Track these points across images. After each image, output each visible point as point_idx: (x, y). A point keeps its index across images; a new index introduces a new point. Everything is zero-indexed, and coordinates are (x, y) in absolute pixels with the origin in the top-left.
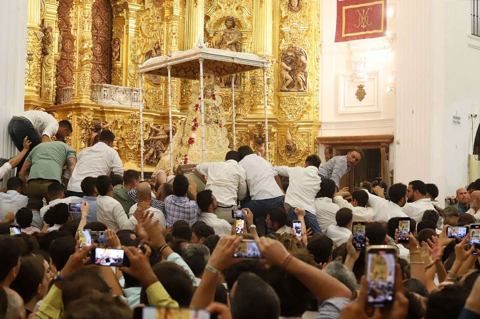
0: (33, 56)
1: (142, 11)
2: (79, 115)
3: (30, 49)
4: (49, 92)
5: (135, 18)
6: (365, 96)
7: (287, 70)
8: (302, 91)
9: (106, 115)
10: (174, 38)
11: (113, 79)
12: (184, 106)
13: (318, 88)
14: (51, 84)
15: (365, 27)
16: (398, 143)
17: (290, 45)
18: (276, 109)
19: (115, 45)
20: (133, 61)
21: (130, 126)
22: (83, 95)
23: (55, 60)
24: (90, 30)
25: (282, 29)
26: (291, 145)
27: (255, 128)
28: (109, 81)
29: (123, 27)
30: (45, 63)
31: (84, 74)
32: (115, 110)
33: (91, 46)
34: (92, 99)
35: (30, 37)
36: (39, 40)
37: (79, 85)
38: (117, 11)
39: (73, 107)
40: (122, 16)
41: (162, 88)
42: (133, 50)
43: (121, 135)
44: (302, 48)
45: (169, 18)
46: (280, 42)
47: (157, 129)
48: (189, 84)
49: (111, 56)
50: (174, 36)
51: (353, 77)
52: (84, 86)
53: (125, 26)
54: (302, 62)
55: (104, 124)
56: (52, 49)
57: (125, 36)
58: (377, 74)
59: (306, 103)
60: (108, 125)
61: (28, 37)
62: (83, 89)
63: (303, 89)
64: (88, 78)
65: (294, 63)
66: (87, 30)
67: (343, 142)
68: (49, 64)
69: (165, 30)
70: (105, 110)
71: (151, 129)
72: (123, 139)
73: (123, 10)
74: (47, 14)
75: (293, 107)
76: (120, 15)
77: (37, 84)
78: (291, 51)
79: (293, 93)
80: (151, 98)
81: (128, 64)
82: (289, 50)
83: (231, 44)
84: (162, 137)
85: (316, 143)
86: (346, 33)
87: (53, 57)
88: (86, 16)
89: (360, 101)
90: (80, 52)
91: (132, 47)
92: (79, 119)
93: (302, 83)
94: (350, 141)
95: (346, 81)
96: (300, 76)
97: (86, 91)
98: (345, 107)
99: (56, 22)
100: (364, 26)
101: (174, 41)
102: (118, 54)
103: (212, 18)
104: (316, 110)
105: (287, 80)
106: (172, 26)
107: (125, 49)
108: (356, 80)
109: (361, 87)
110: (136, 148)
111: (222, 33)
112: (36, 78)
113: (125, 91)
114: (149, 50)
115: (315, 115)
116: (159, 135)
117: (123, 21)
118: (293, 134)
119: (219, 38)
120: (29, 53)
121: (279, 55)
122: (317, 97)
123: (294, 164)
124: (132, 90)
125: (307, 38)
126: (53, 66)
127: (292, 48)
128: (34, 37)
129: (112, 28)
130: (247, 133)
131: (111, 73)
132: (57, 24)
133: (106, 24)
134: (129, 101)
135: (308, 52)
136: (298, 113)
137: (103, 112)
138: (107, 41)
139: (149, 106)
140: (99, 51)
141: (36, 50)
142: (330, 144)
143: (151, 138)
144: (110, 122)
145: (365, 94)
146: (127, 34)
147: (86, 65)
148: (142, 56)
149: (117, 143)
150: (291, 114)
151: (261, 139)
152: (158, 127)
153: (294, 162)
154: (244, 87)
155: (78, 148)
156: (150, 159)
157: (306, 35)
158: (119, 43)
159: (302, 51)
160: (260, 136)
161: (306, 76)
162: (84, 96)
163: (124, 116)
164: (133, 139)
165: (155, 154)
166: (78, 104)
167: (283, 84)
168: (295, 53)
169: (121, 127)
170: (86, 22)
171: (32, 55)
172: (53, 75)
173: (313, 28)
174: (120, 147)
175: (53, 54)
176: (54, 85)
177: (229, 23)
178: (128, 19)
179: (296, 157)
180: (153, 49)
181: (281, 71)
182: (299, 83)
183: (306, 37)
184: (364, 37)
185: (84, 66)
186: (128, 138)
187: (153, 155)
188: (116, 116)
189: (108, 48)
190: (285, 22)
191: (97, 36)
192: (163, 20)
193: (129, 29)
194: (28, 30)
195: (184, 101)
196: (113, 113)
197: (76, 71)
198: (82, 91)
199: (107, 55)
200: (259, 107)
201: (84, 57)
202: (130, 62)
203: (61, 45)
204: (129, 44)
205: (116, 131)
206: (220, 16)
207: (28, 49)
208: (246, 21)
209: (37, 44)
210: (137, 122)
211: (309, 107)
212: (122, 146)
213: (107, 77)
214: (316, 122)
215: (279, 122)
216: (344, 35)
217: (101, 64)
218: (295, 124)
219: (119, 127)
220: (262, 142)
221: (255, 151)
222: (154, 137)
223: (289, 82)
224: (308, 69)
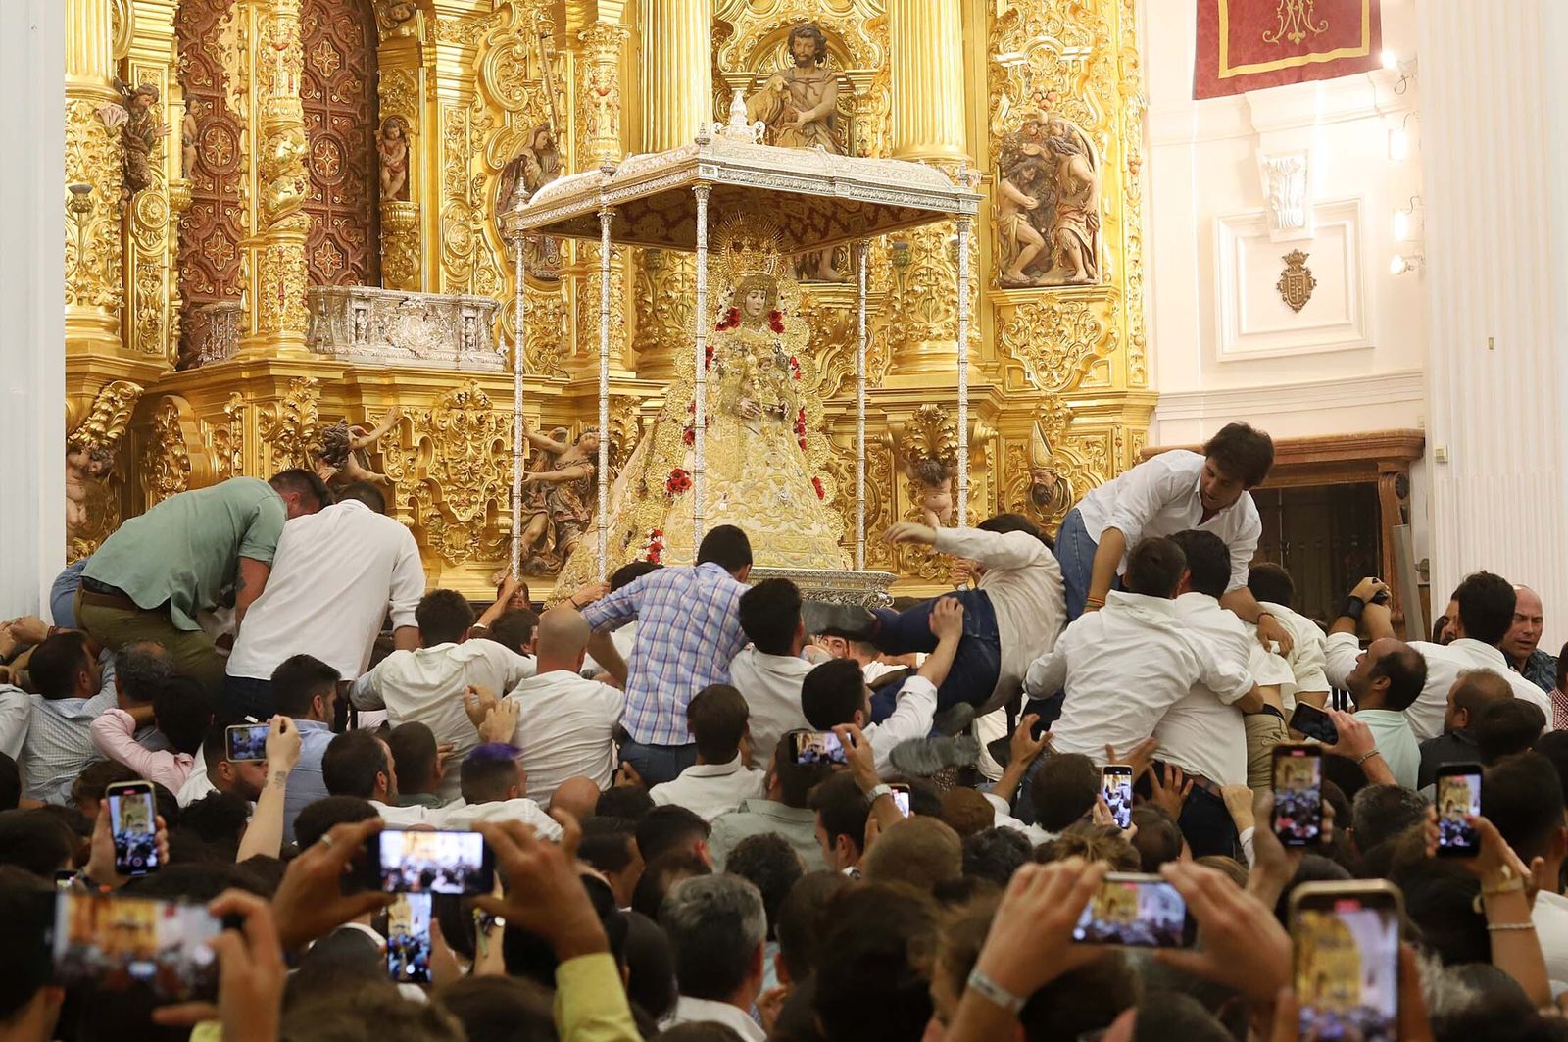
0: (91, 195)
1: (484, 14)
2: (269, 403)
3: (81, 169)
4: (153, 323)
5: (458, 41)
6: (1314, 293)
7: (1022, 208)
8: (1081, 283)
9: (365, 400)
10: (603, 107)
11: (388, 267)
12: (647, 356)
13: (1138, 270)
14: (160, 296)
15: (1302, 40)
16: (1442, 460)
17: (1030, 115)
18: (988, 352)
19: (390, 144)
20: (458, 197)
21: (456, 436)
22: (278, 330)
23: (173, 206)
24: (296, 93)
25: (999, 58)
26: (1050, 481)
27: (913, 425)
28: (374, 275)
29: (416, 75)
30: (137, 220)
31: (281, 255)
32: (399, 380)
33: (302, 149)
34: (313, 343)
35: (78, 125)
36: (110, 136)
37: (263, 296)
38: (393, 20)
39: (245, 375)
40: (412, 36)
41: (567, 292)
42: (457, 157)
43: (423, 470)
44: (1075, 126)
45: (581, 37)
46: (994, 107)
47: (555, 443)
48: (666, 275)
49: (377, 184)
50: (603, 100)
51: (1265, 225)
52: (282, 297)
53: (423, 73)
54: (1076, 176)
55: (359, 434)
56: (161, 166)
57: (425, 108)
58: (1352, 208)
59: (1096, 328)
60: (373, 435)
61: (70, 128)
62: (277, 309)
63: (1082, 275)
64: (297, 267)
65: (1046, 184)
66: (284, 92)
68: (152, 220)
69: (569, 79)
70: (360, 380)
71: (533, 443)
72: (431, 486)
73: (412, 14)
74: (136, 41)
75: (1048, 345)
76: (405, 31)
77: (110, 298)
78: (1034, 139)
79: (1046, 291)
80: (529, 332)
81: (441, 211)
82: (1025, 136)
83: (815, 122)
84: (574, 471)
86: (1232, 64)
87: (165, 195)
88: (279, 41)
89: (1297, 310)
90: (261, 175)
91: (452, 145)
92: (267, 420)
93: (1078, 254)
95: (1241, 243)
96: (1072, 229)
97: (289, 314)
98: (1241, 336)
99: (171, 65)
100: (1297, 37)
101: (604, 120)
102: (403, 174)
103: (739, 30)
104: (1134, 351)
105: (1022, 244)
106: (595, 63)
107: (425, 156)
108: (1276, 236)
109: (1295, 260)
110: (481, 518)
111: (779, 82)
112: (104, 273)
113: (434, 308)
114: (514, 154)
115: (1133, 369)
116: (562, 467)
117: (415, 53)
118: (1053, 443)
119: (770, 100)
120: (75, 183)
121: (992, 154)
122: (1137, 304)
124: (456, 305)
125: (1090, 90)
126: (165, 229)
127: (1036, 128)
128: (92, 124)
129: (376, 81)
130: (886, 445)
131: (378, 245)
132: (175, 74)
133: (352, 68)
134: (448, 347)
135: (1098, 140)
136: (1067, 364)
137: (352, 390)
138: (361, 127)
140: (333, 166)
141: (101, 172)
143: (532, 476)
144: (383, 426)
145: (1311, 284)
146: (433, 99)
147: (286, 222)
148: (490, 179)
149: (412, 502)
150: (1044, 368)
151: (936, 465)
152: (560, 437)
156: (533, 554)
157: (1086, 78)
158: (402, 135)
159: (1075, 135)
160: (934, 455)
161: (1092, 229)
162: (284, 334)
163: (430, 402)
164: (467, 483)
165: (551, 534)
166: (264, 365)
167: (1011, 258)
168: (1049, 146)
169: (424, 441)
170: (280, 63)
171: (86, 191)
172: (168, 260)
173: (1111, 50)
174: (422, 514)
175: (165, 182)
176: (171, 299)
177: (804, 46)
178: (432, 45)
180: (529, 153)
181: (1000, 213)
182: (1067, 255)
183: (1088, 86)
184: (1299, 75)
185: (280, 225)
186: (449, 482)
187: (543, 537)
188: (404, 401)
189: (364, 154)
190: (1009, 35)
191: (322, 113)
192: (560, 44)
193: (440, 82)
194: (71, 100)
195: (648, 336)
196: (393, 390)
197: (251, 244)
198: (274, 315)
199: (363, 179)
200: (925, 347)
201: (277, 190)
202: (445, 204)
203: (192, 150)
204: (442, 136)
205: (405, 457)
206: (770, 20)
207: (73, 170)
208: (863, 34)
209: (106, 151)
210: (481, 421)
211: (1107, 342)
212: (427, 511)
213: (364, 261)
214: (1137, 396)
215: (1002, 401)
216: (1225, 73)
217: (342, 216)
218: (1060, 403)
219: (416, 441)
220: (943, 475)
221: (918, 511)
222: (544, 475)
223: (1030, 252)
224: (1099, 201)
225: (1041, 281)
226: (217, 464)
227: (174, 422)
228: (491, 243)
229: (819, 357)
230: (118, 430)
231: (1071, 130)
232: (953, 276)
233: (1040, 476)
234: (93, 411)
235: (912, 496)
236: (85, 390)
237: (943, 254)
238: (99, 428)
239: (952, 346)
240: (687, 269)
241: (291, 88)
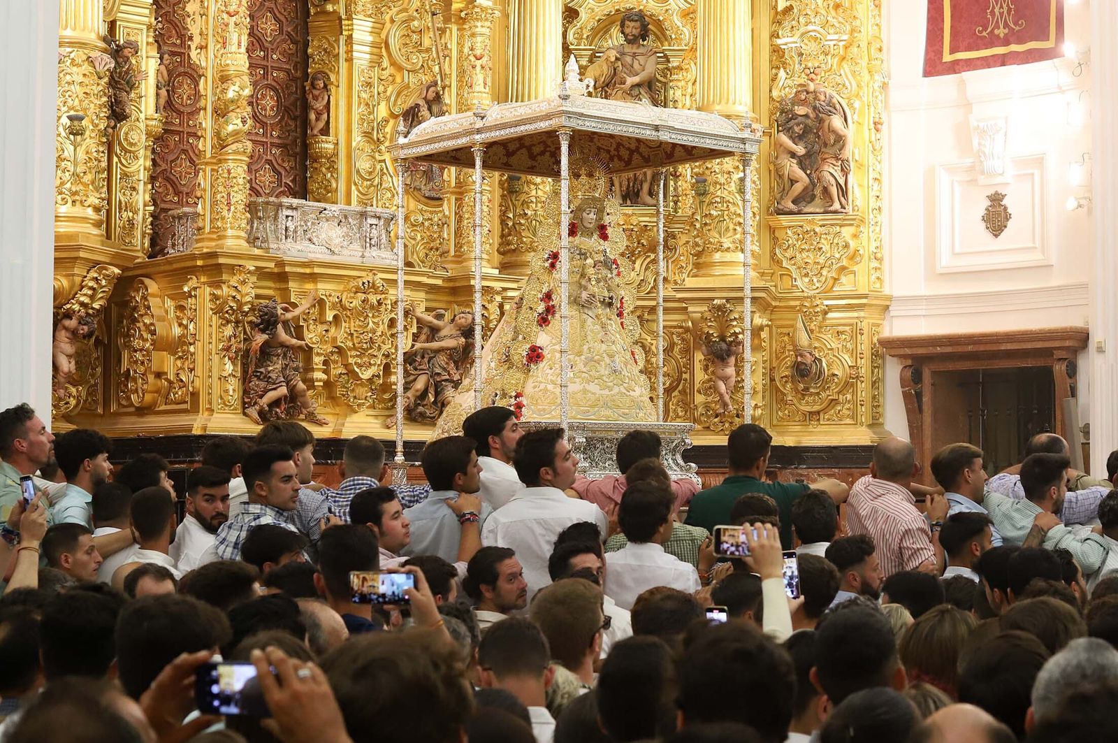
0: (84, 123)
2: (217, 284)
3: (77, 103)
4: (131, 223)
5: (370, 16)
6: (1009, 224)
7: (793, 155)
8: (836, 212)
9: (291, 284)
10: (478, 68)
11: (313, 186)
12: (507, 259)
13: (879, 204)
14: (136, 203)
15: (1006, 35)
16: (1100, 350)
17: (801, 85)
18: (765, 262)
19: (316, 92)
20: (367, 135)
21: (360, 314)
22: (225, 229)
23: (148, 134)
24: (243, 50)
25: (779, 41)
26: (809, 359)
27: (708, 315)
28: (301, 192)
29: (337, 41)
30: (120, 143)
31: (229, 172)
32: (317, 270)
33: (248, 93)
34: (252, 240)
35: (75, 69)
36: (100, 78)
37: (214, 203)
39: (199, 263)
40: (335, 12)
41: (448, 208)
42: (367, 104)
43: (335, 339)
44: (834, 94)
45: (463, 15)
46: (774, 79)
47: (435, 321)
48: (523, 197)
49: (305, 123)
50: (478, 63)
51: (974, 172)
52: (229, 204)
53: (342, 40)
54: (834, 132)
55: (286, 310)
56: (140, 103)
57: (343, 65)
58: (1039, 161)
59: (847, 246)
60: (297, 312)
61: (69, 71)
62: (225, 213)
63: (837, 206)
64: (241, 181)
65: (811, 136)
66: (234, 48)
67: (949, 350)
68: (131, 144)
69: (453, 46)
70: (287, 269)
71: (419, 321)
72: (340, 351)
74: (123, 7)
75: (810, 258)
76: (330, 8)
77: (97, 201)
78: (803, 102)
79: (810, 217)
80: (419, 238)
81: (354, 144)
82: (797, 101)
83: (638, 85)
84: (450, 343)
85: (875, 354)
86: (952, 51)
87: (142, 126)
88: (232, 9)
89: (996, 236)
90: (215, 111)
91: (363, 95)
92: (215, 298)
93: (834, 190)
94: (970, 348)
95: (956, 185)
96: (830, 171)
97: (234, 217)
98: (955, 254)
99: (149, 27)
100: (1001, 32)
101: (479, 77)
102: (325, 116)
103: (584, 15)
104: (875, 264)
105: (793, 182)
106: (473, 35)
107: (342, 103)
108: (982, 180)
109: (996, 199)
110: (378, 376)
111: (613, 55)
112: (93, 183)
113: (346, 217)
114: (410, 103)
115: (873, 278)
116: (441, 339)
117: (337, 24)
118: (812, 331)
119: (605, 68)
120: (72, 113)
121: (772, 114)
122: (878, 229)
123: (818, 413)
124: (363, 215)
125: (846, 66)
126: (142, 152)
127: (804, 95)
128: (86, 68)
129: (306, 45)
130: (687, 330)
131: (305, 169)
132: (152, 34)
133: (289, 34)
134: (356, 246)
135: (851, 105)
136: (824, 272)
137: (282, 277)
138: (294, 80)
139: (414, 259)
140: (272, 108)
141: (92, 105)
142: (913, 357)
143: (418, 345)
144: (304, 305)
145: (1008, 217)
146: (350, 60)
147: (234, 147)
148: (392, 122)
149: (325, 363)
150: (806, 275)
151: (724, 346)
152: (439, 317)
153: (816, 408)
154: (676, 203)
155: (215, 375)
156: (417, 405)
157: (844, 58)
158: (325, 86)
159: (834, 101)
160: (723, 338)
161: (845, 171)
162: (230, 232)
163: (341, 287)
164: (368, 349)
165: (432, 391)
166: (214, 255)
167: (784, 192)
168: (815, 108)
169: (335, 317)
170: (232, 25)
171: (81, 119)
172: (143, 176)
173: (863, 38)
174: (333, 372)
175: (142, 116)
176: (145, 205)
177: (632, 28)
178: (350, 18)
179: (823, 395)
180: (422, 103)
181: (777, 158)
182: (826, 191)
183: (844, 64)
184: (1003, 61)
185: (229, 149)
186: (355, 348)
187: (425, 393)
188: (320, 286)
189: (297, 100)
190: (787, 24)
191: (265, 68)
192: (447, 20)
193: (355, 47)
194: (70, 50)
195: (509, 243)
196: (313, 277)
197: (207, 164)
198: (223, 218)
199: (295, 119)
200: (717, 256)
201: (227, 123)
202: (357, 139)
203: (163, 92)
204: (356, 88)
205: (321, 328)
206: (607, 8)
207: (70, 103)
208: (677, 21)
209: (96, 89)
210: (380, 303)
211: (854, 256)
212: (337, 370)
213: (294, 181)
214: (876, 298)
215: (775, 299)
216: (947, 57)
217: (278, 146)
218: (818, 302)
219: (329, 316)
220: (729, 353)
221: (710, 380)
222: (427, 345)
223: (798, 188)
224: (850, 151)
225: (806, 210)
226: (177, 331)
227: (144, 298)
228: (391, 170)
229: (638, 263)
230: (101, 302)
231: (831, 97)
232: (740, 203)
233: (801, 356)
234: (82, 288)
235: (706, 369)
236: (76, 271)
237: (733, 187)
238: (86, 300)
239: (739, 257)
240: (540, 193)
241: (239, 45)
